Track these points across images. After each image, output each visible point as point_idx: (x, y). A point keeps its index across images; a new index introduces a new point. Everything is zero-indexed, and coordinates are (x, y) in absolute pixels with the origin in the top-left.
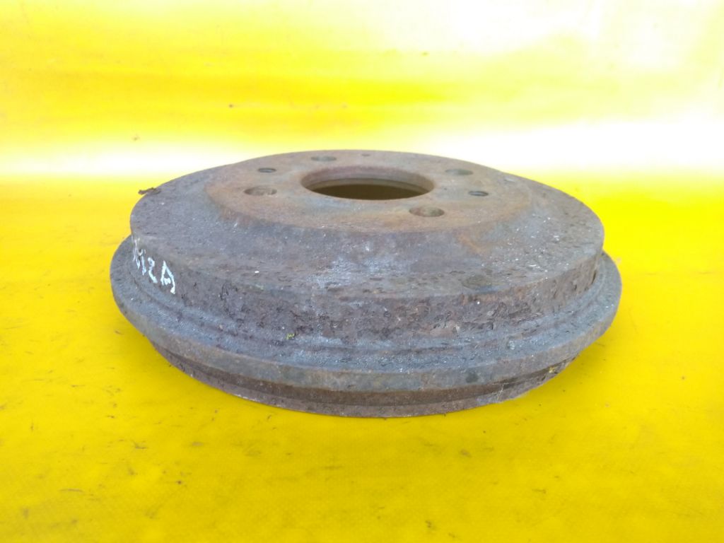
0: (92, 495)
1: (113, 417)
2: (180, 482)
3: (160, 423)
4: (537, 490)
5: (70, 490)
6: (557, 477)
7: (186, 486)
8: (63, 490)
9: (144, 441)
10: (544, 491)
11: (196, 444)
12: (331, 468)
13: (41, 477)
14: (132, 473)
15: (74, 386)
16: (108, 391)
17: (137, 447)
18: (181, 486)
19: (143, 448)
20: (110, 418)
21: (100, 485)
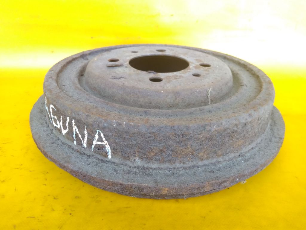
0: (39, 219)
1: (45, 185)
3: (63, 188)
5: (30, 217)
8: (28, 217)
11: (77, 197)
12: (127, 208)
13: (20, 211)
14: (53, 210)
15: (30, 171)
18: (71, 215)
19: (57, 199)
21: (42, 215)
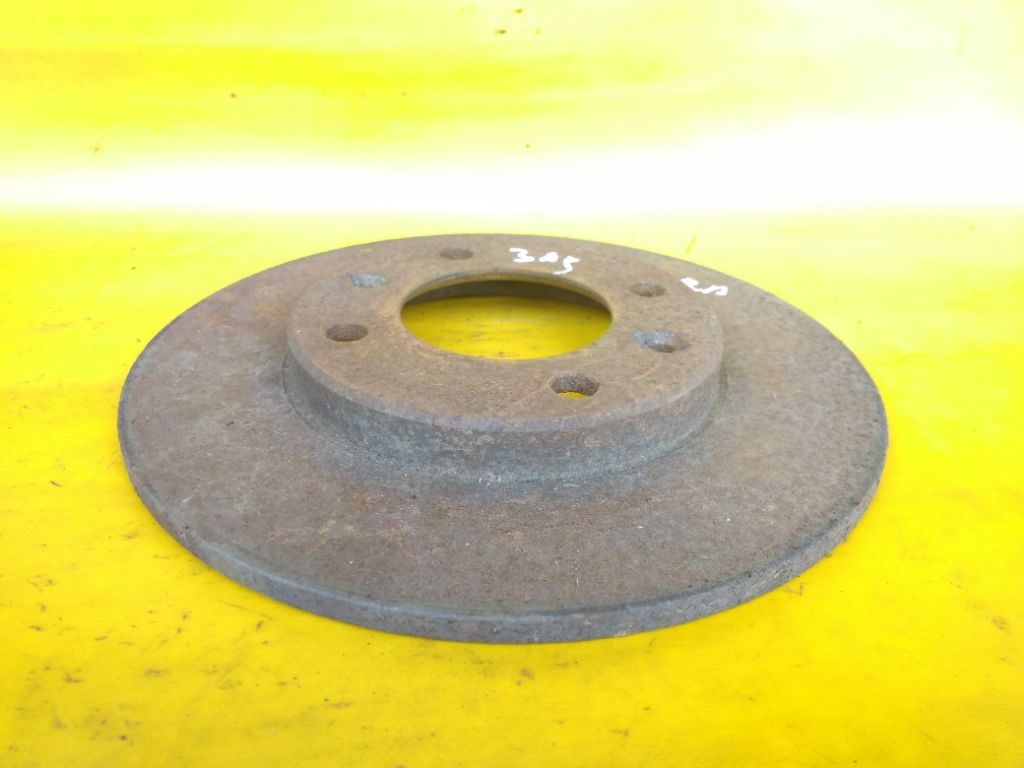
2: (123, 738)
4: (617, 731)
6: (647, 709)
7: (131, 743)
9: (79, 670)
10: (626, 733)
16: (34, 584)
17: (69, 680)
20: (34, 631)
